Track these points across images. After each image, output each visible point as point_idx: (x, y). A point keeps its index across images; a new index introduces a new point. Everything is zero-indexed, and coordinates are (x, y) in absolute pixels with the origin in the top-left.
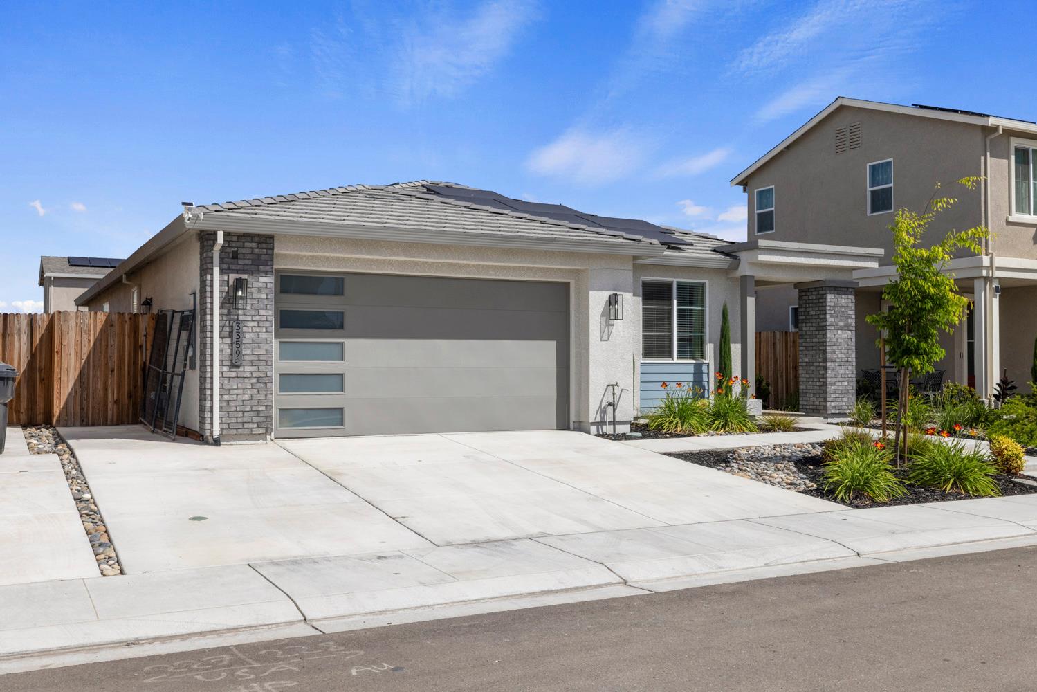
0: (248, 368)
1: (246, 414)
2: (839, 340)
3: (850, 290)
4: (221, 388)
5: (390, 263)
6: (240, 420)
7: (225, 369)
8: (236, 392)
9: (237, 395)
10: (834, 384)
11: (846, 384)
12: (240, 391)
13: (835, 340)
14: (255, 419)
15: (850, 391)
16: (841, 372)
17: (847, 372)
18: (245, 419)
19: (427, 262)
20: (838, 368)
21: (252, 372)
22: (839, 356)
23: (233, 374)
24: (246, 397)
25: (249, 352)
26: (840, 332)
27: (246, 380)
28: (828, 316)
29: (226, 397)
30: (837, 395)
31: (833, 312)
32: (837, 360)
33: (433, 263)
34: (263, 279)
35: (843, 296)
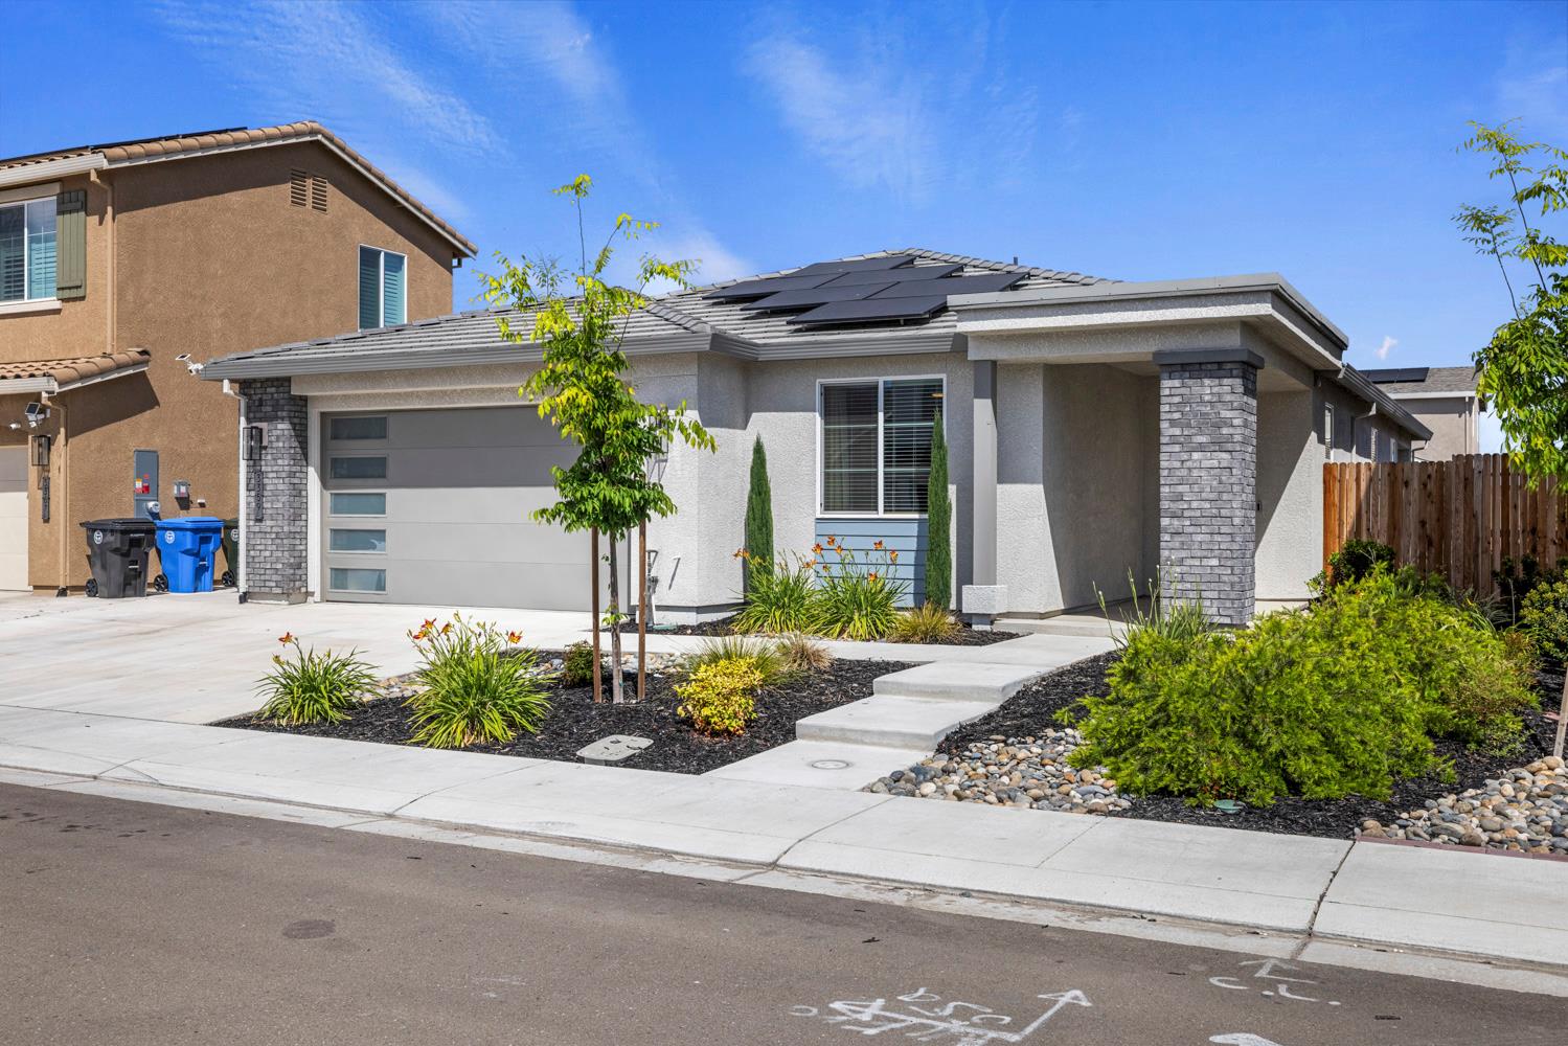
0: (269, 523)
1: (268, 572)
2: (1195, 473)
3: (1229, 366)
4: (247, 544)
5: (418, 395)
6: (263, 578)
7: (252, 523)
8: (259, 547)
9: (261, 551)
10: (1181, 562)
11: (1215, 562)
12: (262, 547)
13: (1184, 472)
14: (275, 578)
15: (1225, 578)
16: (1199, 538)
17: (1218, 538)
18: (267, 577)
19: (455, 390)
20: (1191, 529)
21: (272, 527)
22: (1195, 505)
23: (257, 529)
24: (268, 554)
25: (269, 505)
26: (1196, 456)
27: (268, 536)
28: (1164, 425)
29: (252, 553)
30: (1188, 586)
31: (1177, 416)
32: (1186, 514)
33: (462, 391)
34: (280, 426)
35: (1207, 382)
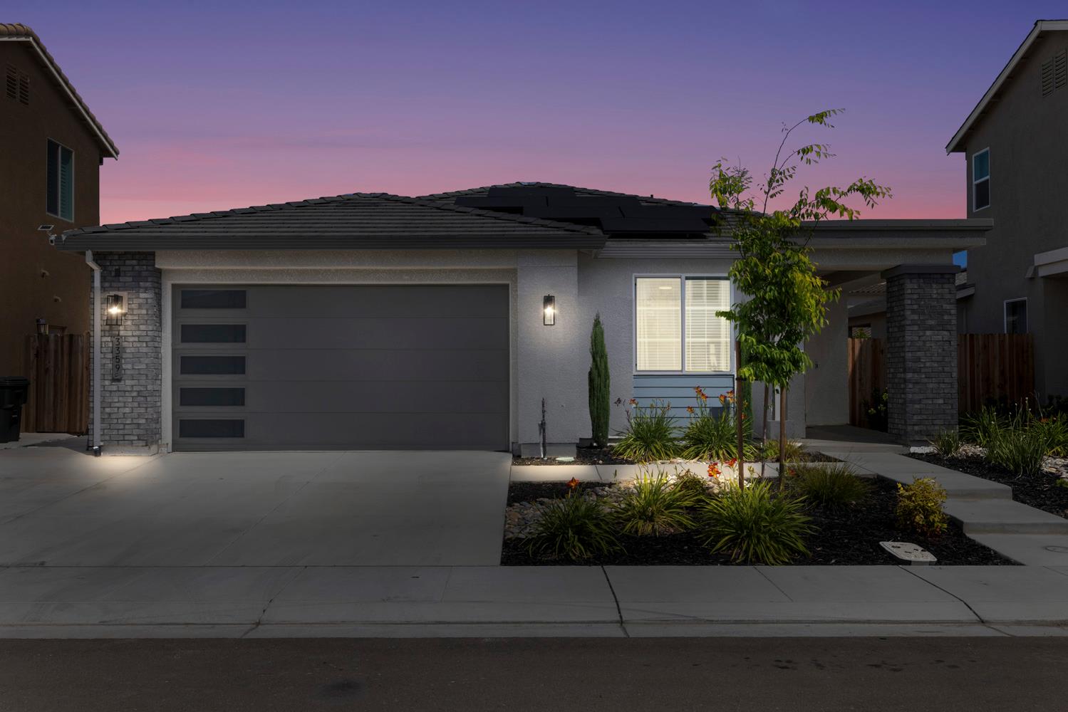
0: (129, 382)
1: (127, 427)
2: (928, 344)
3: (947, 276)
4: (102, 402)
5: (288, 273)
6: (121, 432)
7: (107, 383)
8: (117, 405)
9: (118, 408)
10: (920, 401)
11: (941, 401)
12: (122, 405)
13: (920, 344)
14: (135, 432)
15: (948, 411)
16: (931, 386)
17: (942, 386)
18: (126, 432)
19: (329, 270)
20: (926, 380)
21: (132, 386)
22: (928, 364)
23: (114, 388)
24: (127, 410)
25: (129, 366)
26: (928, 333)
27: (127, 394)
28: (908, 313)
29: (108, 410)
30: (925, 417)
31: (915, 307)
32: (923, 370)
33: (337, 271)
34: (142, 295)
35: (934, 286)
